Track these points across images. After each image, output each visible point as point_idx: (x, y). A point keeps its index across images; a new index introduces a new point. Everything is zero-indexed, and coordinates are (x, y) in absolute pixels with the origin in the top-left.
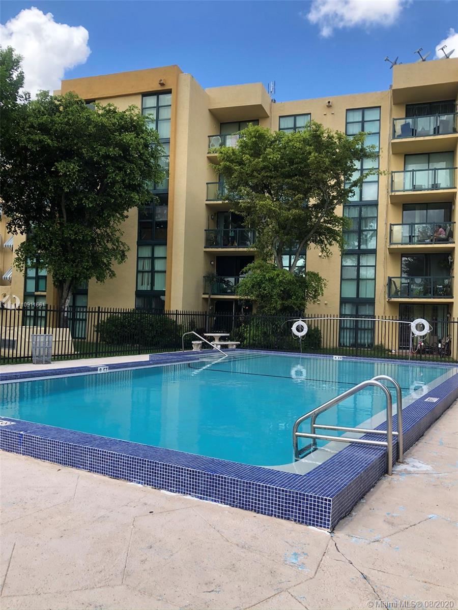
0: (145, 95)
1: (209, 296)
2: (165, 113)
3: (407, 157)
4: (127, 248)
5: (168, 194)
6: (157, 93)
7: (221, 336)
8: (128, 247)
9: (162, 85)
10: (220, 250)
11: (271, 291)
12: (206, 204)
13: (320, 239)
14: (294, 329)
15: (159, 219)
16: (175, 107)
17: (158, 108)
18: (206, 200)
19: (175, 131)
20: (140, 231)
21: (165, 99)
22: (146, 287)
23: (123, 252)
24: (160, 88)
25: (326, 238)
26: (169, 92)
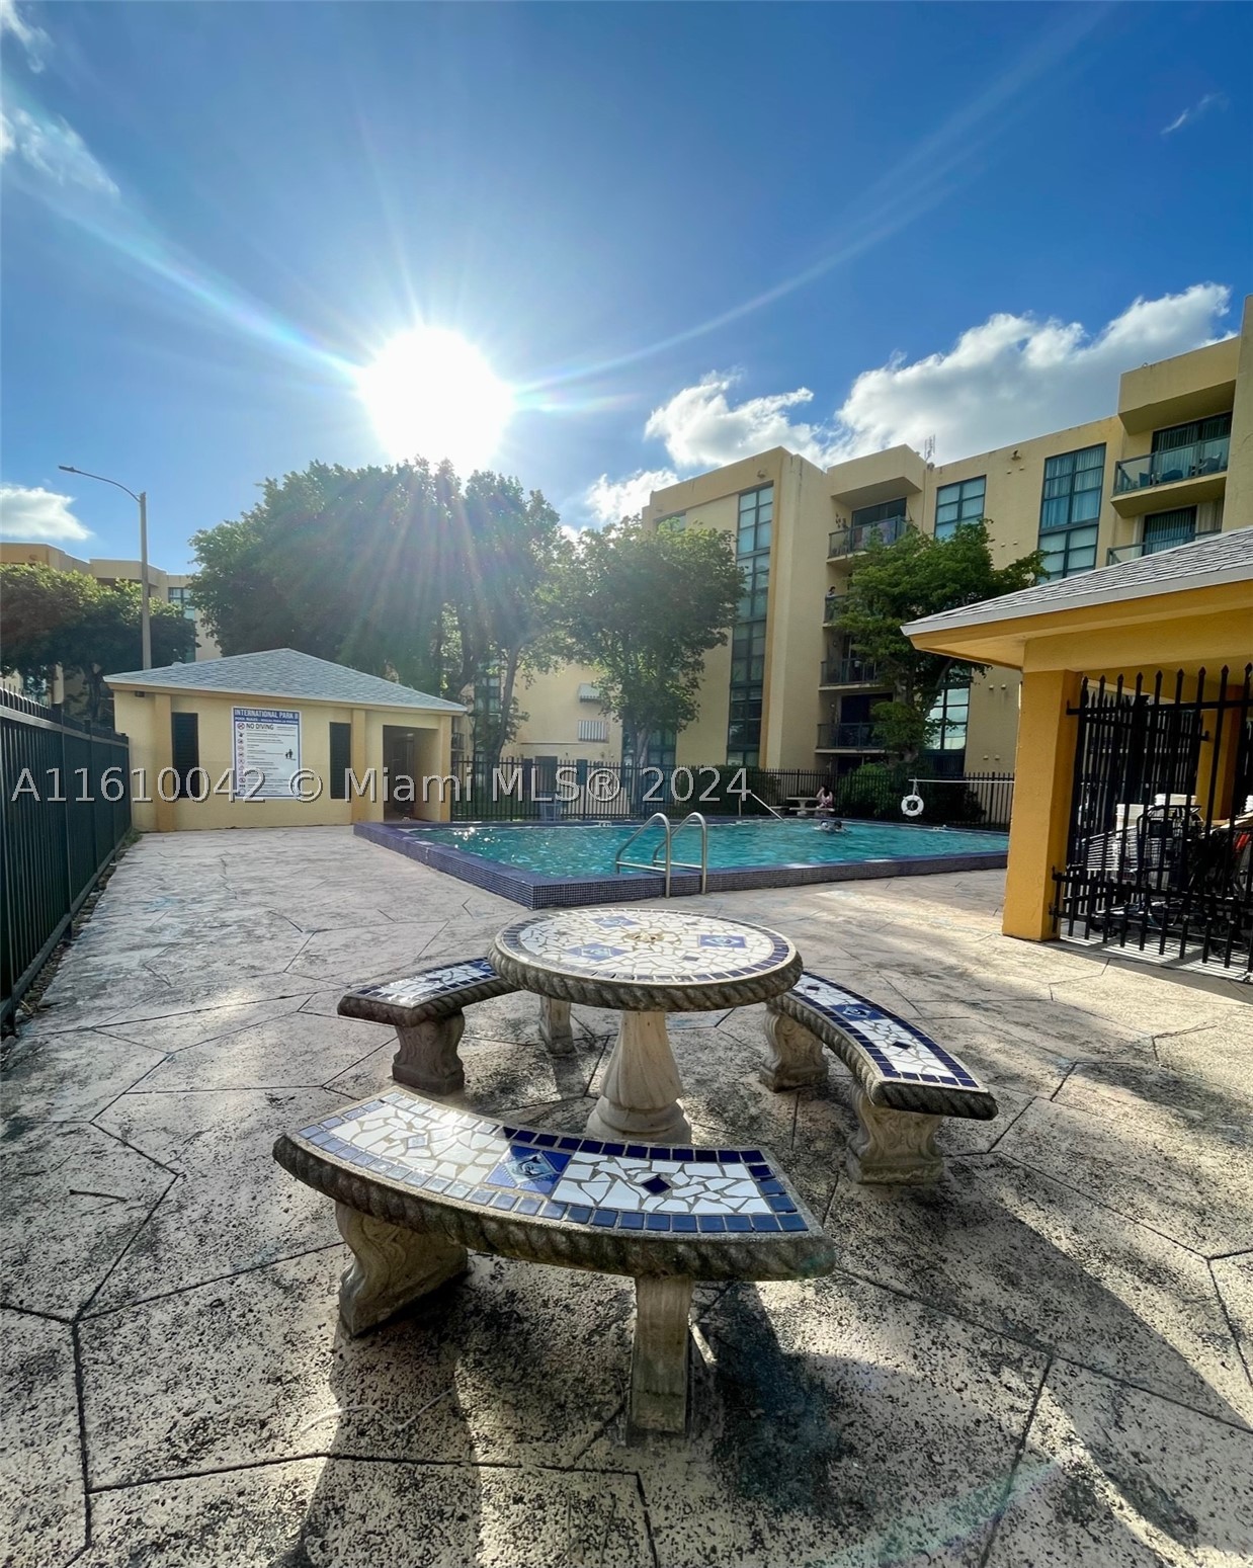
0: (743, 493)
2: (766, 514)
6: (757, 490)
9: (762, 476)
12: (823, 627)
16: (777, 505)
17: (758, 508)
18: (824, 622)
19: (777, 536)
21: (767, 496)
24: (758, 482)
26: (770, 485)
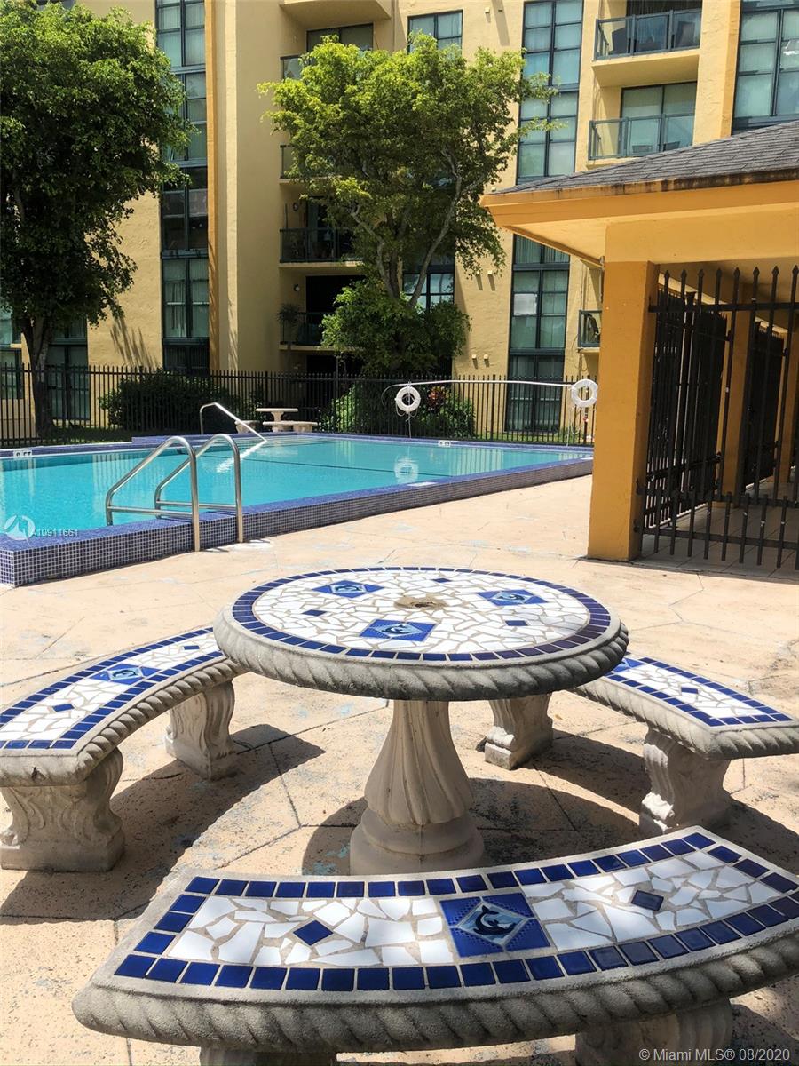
1: (289, 347)
2: (198, 15)
3: (626, 92)
4: (132, 266)
5: (206, 167)
7: (285, 413)
8: (134, 263)
10: (306, 265)
11: (373, 336)
12: (281, 184)
13: (462, 246)
14: (398, 399)
15: (195, 213)
18: (281, 177)
20: (166, 234)
22: (180, 333)
23: (126, 271)
25: (472, 243)
